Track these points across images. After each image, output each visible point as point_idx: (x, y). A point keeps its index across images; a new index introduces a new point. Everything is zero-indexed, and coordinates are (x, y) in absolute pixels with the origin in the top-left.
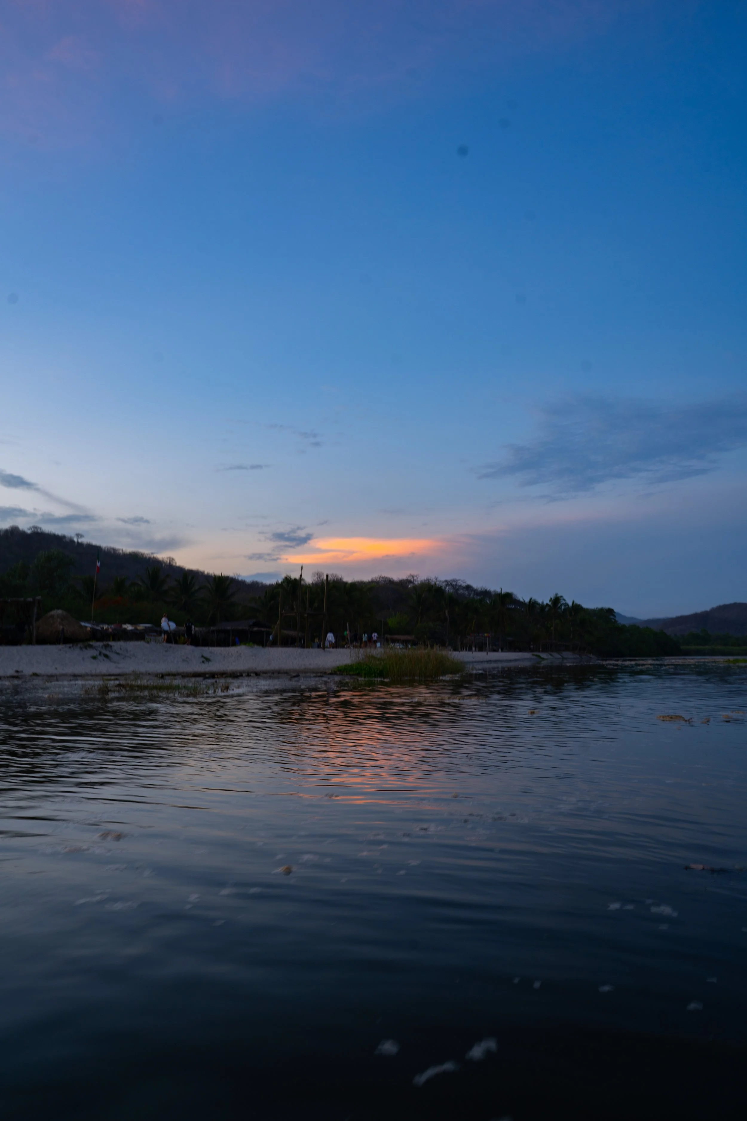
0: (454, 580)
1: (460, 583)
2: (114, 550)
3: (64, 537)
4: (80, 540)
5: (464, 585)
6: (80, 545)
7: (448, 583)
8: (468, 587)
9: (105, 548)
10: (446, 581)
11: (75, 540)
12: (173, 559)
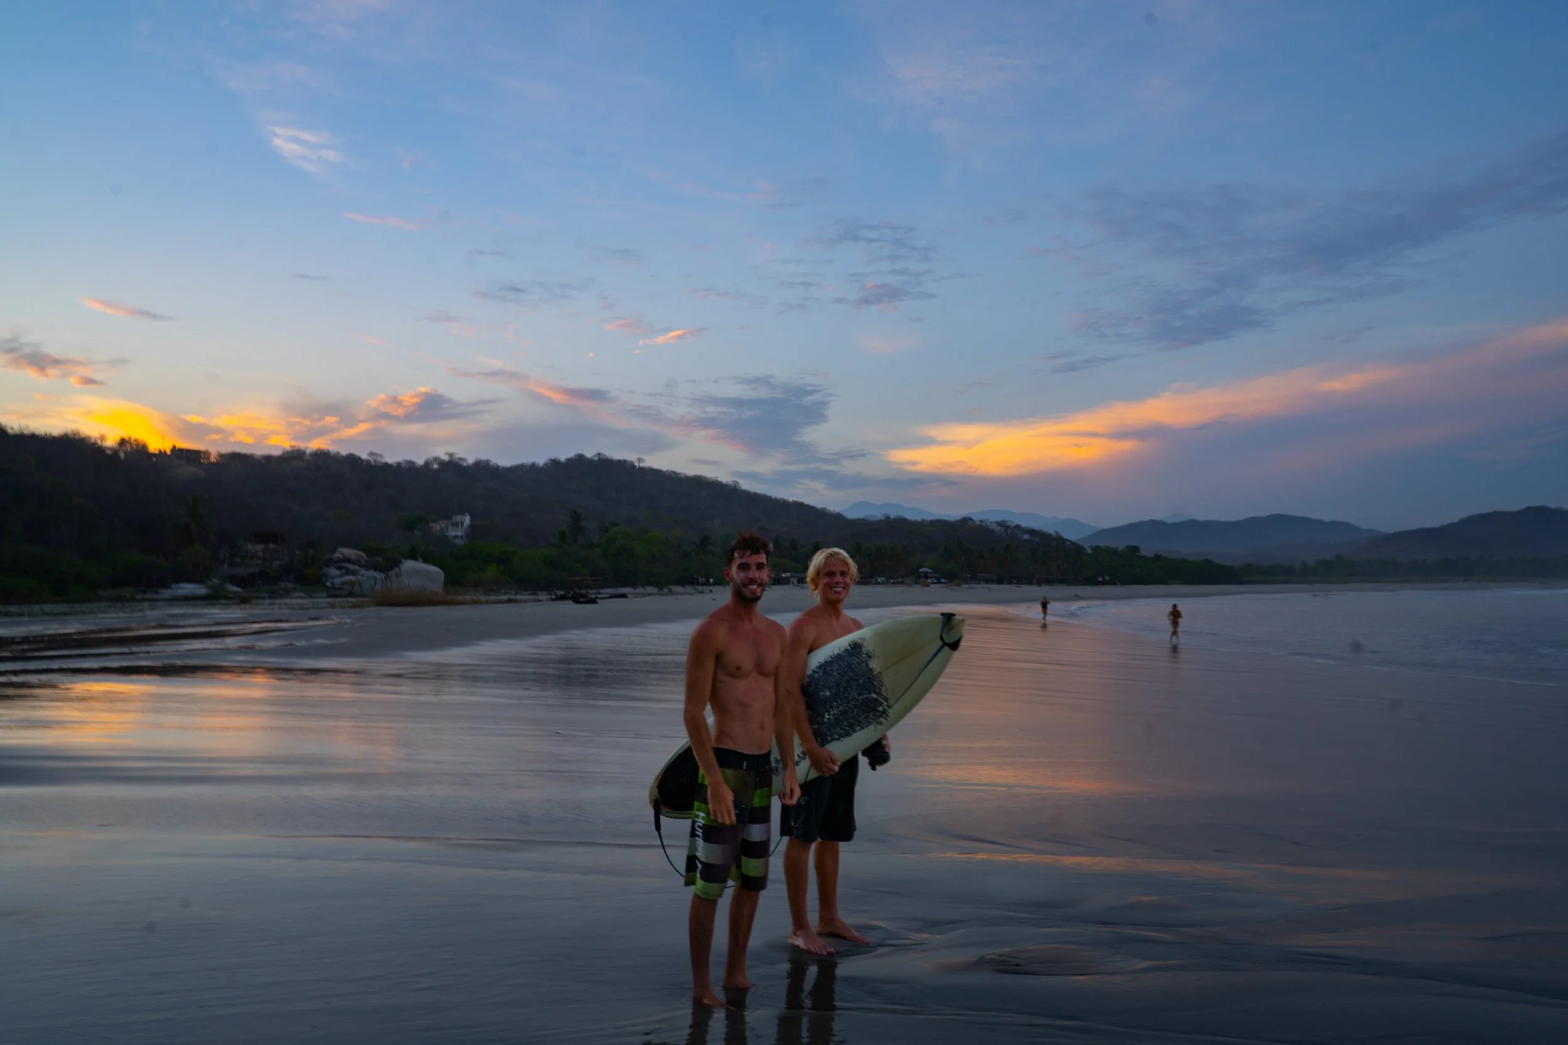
0: (1002, 521)
1: (1008, 524)
2: (674, 473)
3: (625, 462)
4: (642, 465)
5: (1012, 525)
6: (642, 469)
7: (998, 523)
8: (1018, 527)
9: (666, 471)
10: (996, 522)
11: (637, 464)
12: (738, 483)
